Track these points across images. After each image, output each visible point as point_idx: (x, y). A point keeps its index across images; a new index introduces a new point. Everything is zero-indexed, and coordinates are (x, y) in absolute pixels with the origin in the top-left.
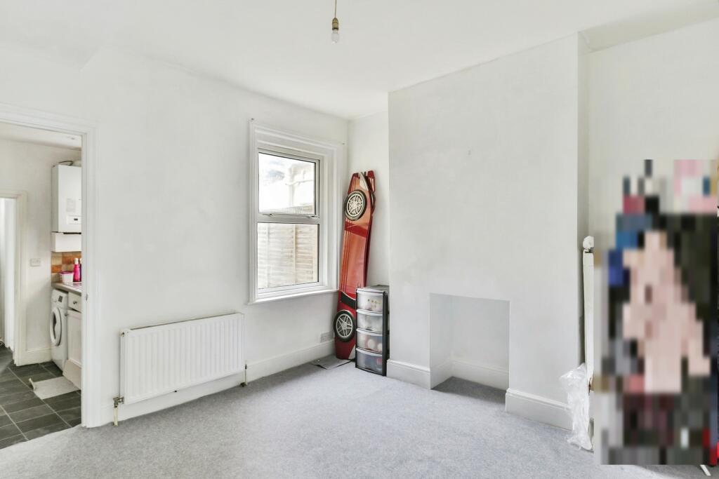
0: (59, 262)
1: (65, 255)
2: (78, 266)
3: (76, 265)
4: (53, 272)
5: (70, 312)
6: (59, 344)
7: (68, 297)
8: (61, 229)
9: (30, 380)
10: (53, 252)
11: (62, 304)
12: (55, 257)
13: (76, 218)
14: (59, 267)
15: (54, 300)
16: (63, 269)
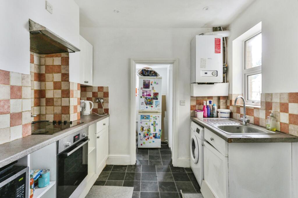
0: (194, 103)
1: (199, 99)
2: (206, 107)
3: (204, 106)
4: (191, 110)
5: (205, 143)
6: (197, 163)
7: (204, 131)
8: (198, 81)
9: (181, 191)
10: (192, 97)
11: (200, 135)
12: (193, 100)
13: (206, 72)
14: (194, 106)
15: (193, 129)
16: (197, 108)
